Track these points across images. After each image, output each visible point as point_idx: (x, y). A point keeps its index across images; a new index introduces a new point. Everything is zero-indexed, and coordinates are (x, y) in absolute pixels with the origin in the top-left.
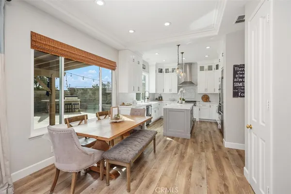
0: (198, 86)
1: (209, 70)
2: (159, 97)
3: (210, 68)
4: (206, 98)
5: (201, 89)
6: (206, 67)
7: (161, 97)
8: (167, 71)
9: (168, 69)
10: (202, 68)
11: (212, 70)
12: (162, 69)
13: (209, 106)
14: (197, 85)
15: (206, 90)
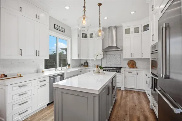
0: (124, 51)
1: (135, 32)
2: (85, 63)
3: (137, 30)
4: (132, 64)
5: (127, 55)
6: (132, 30)
7: (87, 63)
8: (91, 36)
9: (92, 34)
10: (127, 31)
11: (138, 32)
12: (86, 34)
13: (136, 74)
14: (122, 50)
15: (132, 55)
